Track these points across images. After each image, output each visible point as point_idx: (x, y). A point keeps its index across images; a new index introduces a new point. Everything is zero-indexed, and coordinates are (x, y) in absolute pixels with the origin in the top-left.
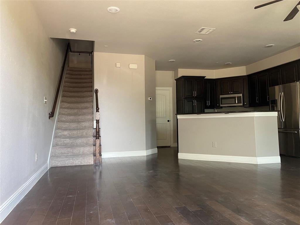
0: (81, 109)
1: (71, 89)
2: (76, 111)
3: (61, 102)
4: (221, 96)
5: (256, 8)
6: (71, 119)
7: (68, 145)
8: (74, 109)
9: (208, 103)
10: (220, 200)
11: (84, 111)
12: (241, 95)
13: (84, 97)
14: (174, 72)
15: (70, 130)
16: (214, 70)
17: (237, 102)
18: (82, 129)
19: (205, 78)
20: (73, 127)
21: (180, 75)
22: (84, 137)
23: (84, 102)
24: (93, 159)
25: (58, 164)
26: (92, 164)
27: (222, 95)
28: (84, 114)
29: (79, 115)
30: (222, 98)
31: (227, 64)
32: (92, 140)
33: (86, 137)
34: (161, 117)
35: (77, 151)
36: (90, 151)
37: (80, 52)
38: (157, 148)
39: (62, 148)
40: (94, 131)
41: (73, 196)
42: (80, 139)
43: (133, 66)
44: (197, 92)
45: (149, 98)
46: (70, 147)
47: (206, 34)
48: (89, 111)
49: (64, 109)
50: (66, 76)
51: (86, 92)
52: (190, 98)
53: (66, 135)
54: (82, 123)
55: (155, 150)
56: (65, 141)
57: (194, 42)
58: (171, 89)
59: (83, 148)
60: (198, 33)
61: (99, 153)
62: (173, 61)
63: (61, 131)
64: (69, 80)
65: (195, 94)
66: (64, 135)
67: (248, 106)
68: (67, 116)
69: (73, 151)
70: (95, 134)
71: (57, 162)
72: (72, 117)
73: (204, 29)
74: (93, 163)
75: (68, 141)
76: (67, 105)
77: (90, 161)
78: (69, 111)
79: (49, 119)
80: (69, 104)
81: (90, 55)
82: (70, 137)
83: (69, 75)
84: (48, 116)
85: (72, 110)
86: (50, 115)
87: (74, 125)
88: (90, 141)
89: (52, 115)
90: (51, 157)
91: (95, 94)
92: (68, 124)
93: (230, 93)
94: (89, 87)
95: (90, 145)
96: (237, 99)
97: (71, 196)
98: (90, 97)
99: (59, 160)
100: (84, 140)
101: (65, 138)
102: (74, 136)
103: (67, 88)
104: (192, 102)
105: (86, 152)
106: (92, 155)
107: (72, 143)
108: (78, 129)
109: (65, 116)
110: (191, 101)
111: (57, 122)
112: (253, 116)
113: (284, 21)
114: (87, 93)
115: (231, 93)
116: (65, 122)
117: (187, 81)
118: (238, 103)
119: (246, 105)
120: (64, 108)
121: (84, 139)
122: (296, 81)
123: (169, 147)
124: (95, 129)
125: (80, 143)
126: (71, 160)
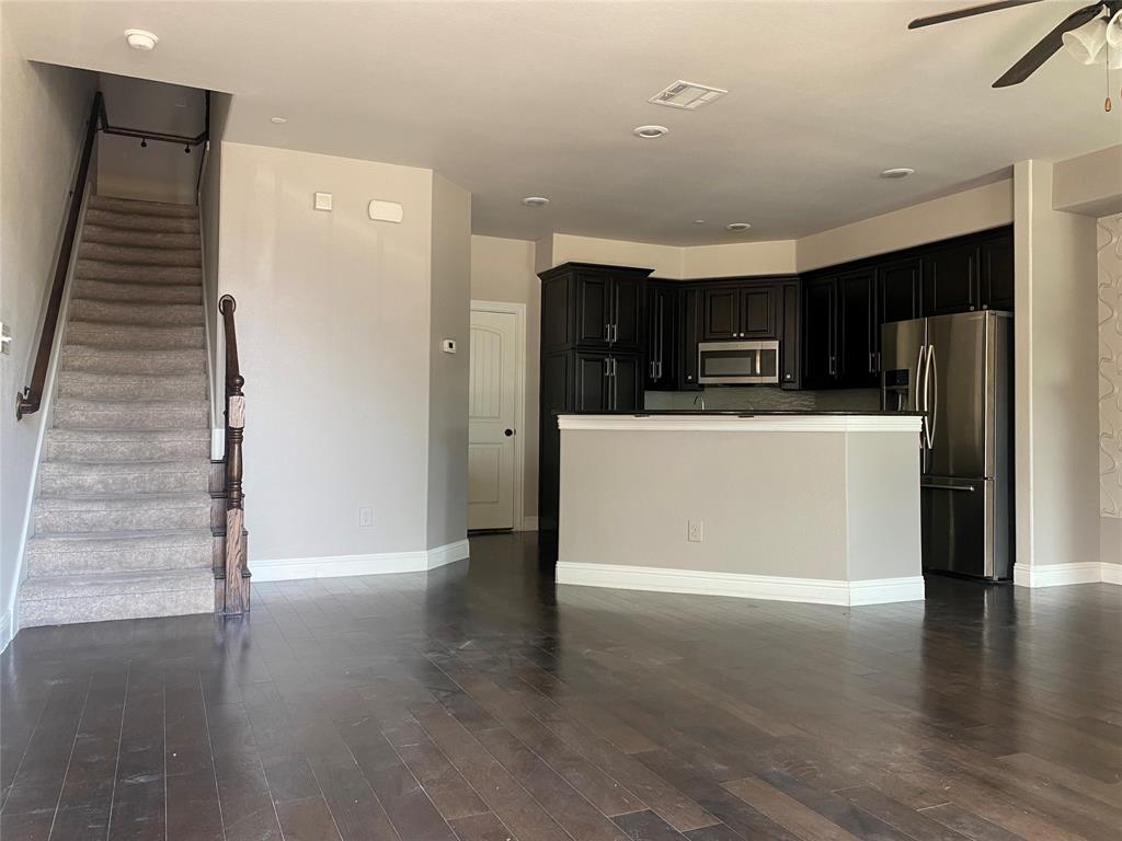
0: (155, 376)
1: (110, 288)
2: (131, 383)
3: (63, 345)
4: (703, 347)
5: (915, 25)
6: (110, 419)
7: (102, 530)
8: (123, 374)
9: (657, 370)
10: (775, 772)
11: (170, 384)
12: (774, 345)
13: (165, 325)
14: (534, 243)
15: (107, 464)
16: (683, 249)
17: (758, 371)
18: (161, 463)
19: (652, 275)
20: (123, 453)
21: (558, 260)
22: (174, 498)
23: (166, 348)
24: (212, 592)
25: (56, 616)
26: (208, 611)
27: (706, 340)
28: (167, 398)
29: (148, 403)
30: (707, 354)
31: (734, 228)
32: (206, 509)
33: (180, 495)
34: (482, 418)
35: (140, 558)
36: (199, 556)
37: (145, 136)
38: (467, 541)
39: (74, 544)
40: (214, 470)
41: (154, 778)
42: (154, 504)
43: (385, 211)
44: (618, 328)
45: (446, 343)
46: (109, 540)
47: (690, 110)
48: (193, 384)
49: (80, 374)
50: (86, 232)
51: (173, 303)
52: (594, 349)
53: (90, 488)
54: (160, 437)
55: (462, 549)
56: (88, 512)
57: (637, 135)
58: (522, 309)
59: (165, 545)
60: (658, 101)
61: (238, 566)
62: (540, 203)
63: (69, 470)
64: (99, 248)
65: (613, 333)
66: (79, 487)
67: (796, 386)
68: (93, 406)
69: (122, 555)
70: (218, 485)
71: (49, 608)
72: (116, 411)
73: (684, 87)
74: (212, 609)
75: (99, 512)
76: (89, 357)
77: (201, 598)
78: (98, 383)
79: (19, 418)
80: (103, 354)
81: (188, 151)
82: (109, 497)
83: (99, 229)
84: (13, 406)
85: (117, 379)
86: (23, 401)
87: (122, 446)
88: (198, 513)
89: (30, 402)
90: (23, 584)
91: (220, 317)
92: (99, 439)
93: (735, 335)
94: (189, 284)
95: (197, 533)
96: (758, 358)
97: (142, 780)
98: (195, 329)
99: (63, 596)
100: (170, 511)
101: (88, 501)
102: (125, 492)
103: (90, 283)
104: (600, 364)
105: (182, 559)
106: (211, 576)
107: (117, 523)
108: (143, 464)
109: (83, 405)
110: (598, 361)
111: (47, 428)
112: (843, 430)
113: (993, 86)
114: (178, 307)
115: (739, 335)
116: (86, 432)
117: (588, 283)
118: (762, 375)
119: (789, 381)
120: (80, 369)
121: (172, 506)
122: (972, 308)
123: (507, 532)
124: (218, 462)
125: (155, 521)
126: (117, 598)
